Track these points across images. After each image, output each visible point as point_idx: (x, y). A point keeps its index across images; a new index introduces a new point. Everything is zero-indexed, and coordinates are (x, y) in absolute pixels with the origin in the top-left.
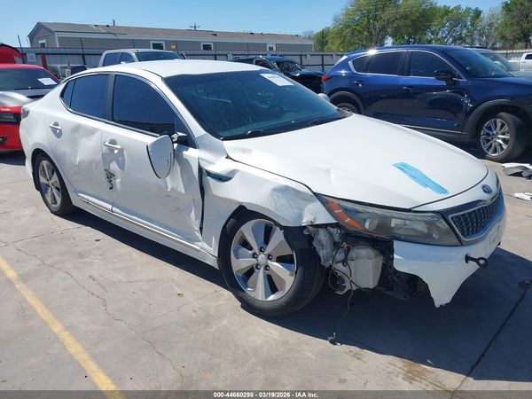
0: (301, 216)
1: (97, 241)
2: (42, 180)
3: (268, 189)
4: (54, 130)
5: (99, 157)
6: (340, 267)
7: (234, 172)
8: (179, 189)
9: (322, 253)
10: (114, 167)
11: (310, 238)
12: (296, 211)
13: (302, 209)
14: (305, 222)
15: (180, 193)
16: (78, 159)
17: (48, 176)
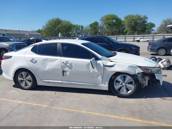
0: (136, 72)
1: (56, 93)
2: (20, 79)
3: (127, 67)
4: (32, 61)
5: (60, 67)
6: (144, 81)
7: (115, 64)
8: (95, 71)
9: (140, 79)
10: (66, 69)
11: (137, 76)
12: (135, 71)
13: (135, 70)
14: (137, 72)
15: (96, 72)
16: (47, 69)
17: (24, 77)
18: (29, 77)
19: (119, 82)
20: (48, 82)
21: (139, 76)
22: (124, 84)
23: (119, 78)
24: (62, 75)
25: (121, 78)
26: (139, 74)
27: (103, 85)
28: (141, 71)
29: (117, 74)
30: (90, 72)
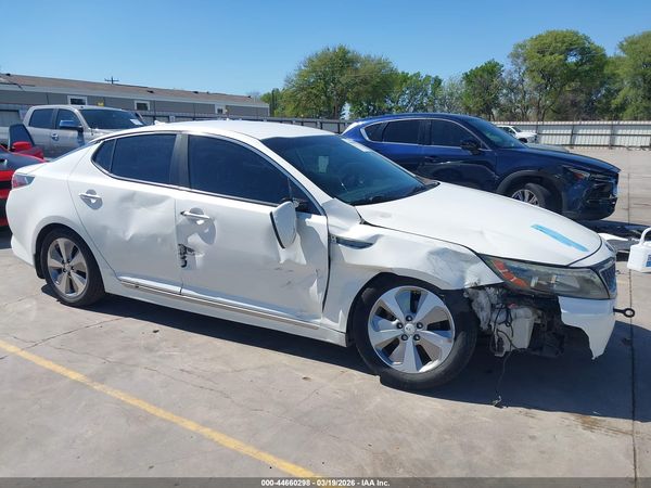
0: (463, 279)
1: (155, 332)
2: (52, 263)
3: (424, 252)
4: (86, 200)
5: (171, 230)
6: (503, 327)
7: (376, 237)
8: (297, 261)
9: (483, 315)
10: (194, 240)
11: (470, 301)
12: (458, 274)
13: (463, 272)
14: (469, 282)
15: (299, 264)
16: (130, 234)
17: (65, 258)
18: (80, 259)
19: (393, 318)
20: (137, 286)
21: (482, 298)
22: (409, 327)
23: (390, 299)
24: (181, 263)
25: (398, 298)
26: (481, 293)
27: (327, 321)
28: (489, 278)
29: (385, 280)
30: (280, 259)
